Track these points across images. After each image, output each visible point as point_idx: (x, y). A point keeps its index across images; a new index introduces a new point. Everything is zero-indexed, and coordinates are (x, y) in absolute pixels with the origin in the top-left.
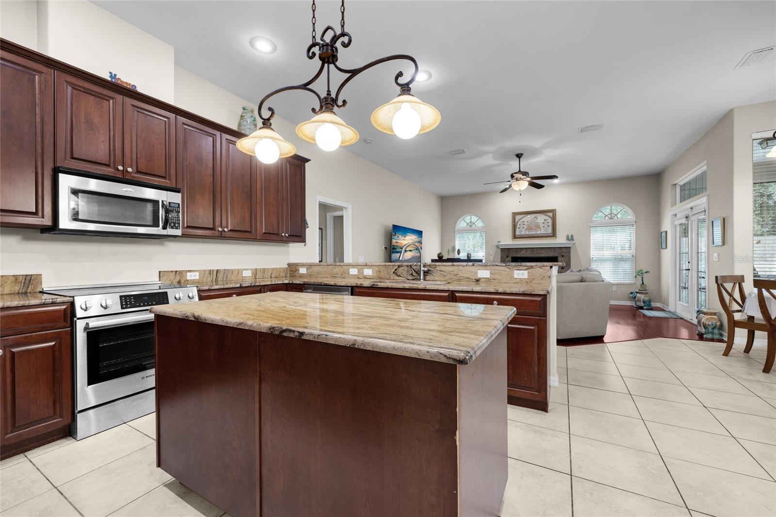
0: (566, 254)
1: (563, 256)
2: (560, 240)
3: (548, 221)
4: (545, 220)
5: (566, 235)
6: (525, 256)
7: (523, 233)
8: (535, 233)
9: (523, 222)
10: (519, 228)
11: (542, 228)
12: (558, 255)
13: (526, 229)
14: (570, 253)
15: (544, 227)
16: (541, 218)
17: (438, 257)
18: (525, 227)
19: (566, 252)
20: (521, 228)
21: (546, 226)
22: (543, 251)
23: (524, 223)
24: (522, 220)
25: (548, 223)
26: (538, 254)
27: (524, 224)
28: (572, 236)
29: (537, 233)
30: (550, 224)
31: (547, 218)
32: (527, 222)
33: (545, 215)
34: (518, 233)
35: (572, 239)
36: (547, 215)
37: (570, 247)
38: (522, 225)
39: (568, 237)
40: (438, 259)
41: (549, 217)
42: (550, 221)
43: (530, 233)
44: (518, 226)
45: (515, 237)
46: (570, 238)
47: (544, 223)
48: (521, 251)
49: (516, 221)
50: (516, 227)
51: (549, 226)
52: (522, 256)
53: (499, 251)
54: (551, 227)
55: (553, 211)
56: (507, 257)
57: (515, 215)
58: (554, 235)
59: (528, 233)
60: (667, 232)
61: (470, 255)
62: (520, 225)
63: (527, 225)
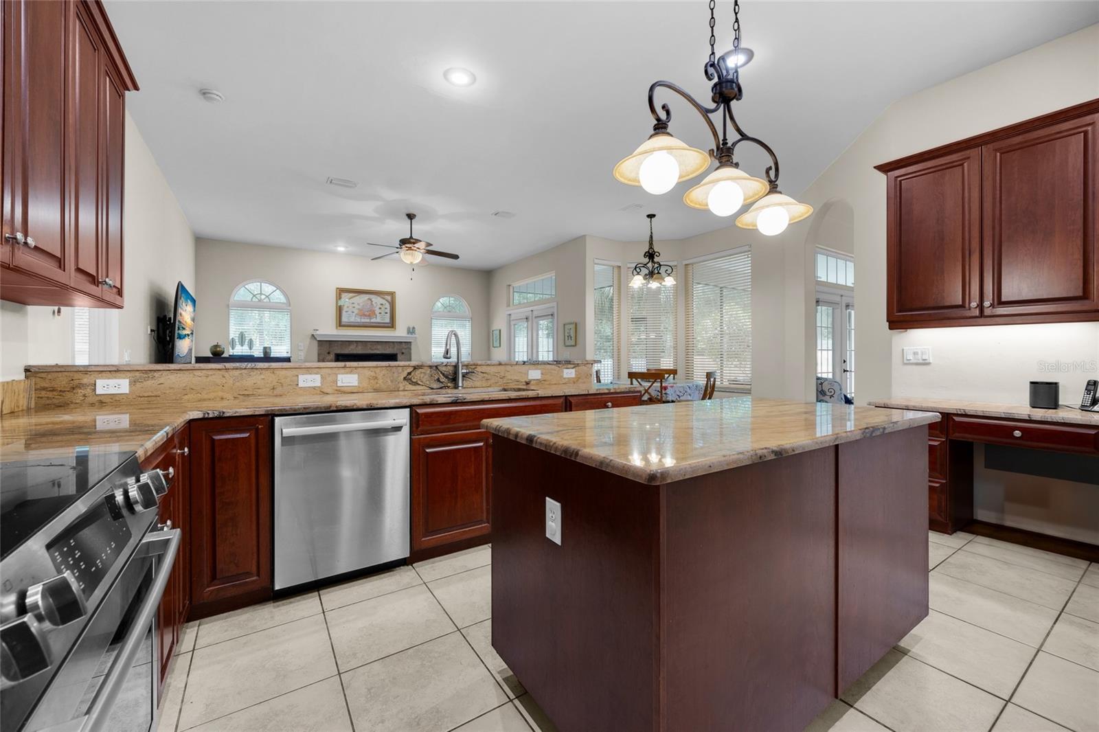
0: (407, 350)
1: (403, 353)
2: (400, 333)
4: (382, 304)
5: (407, 326)
6: (355, 352)
7: (352, 319)
8: (368, 321)
9: (353, 303)
10: (347, 312)
11: (378, 315)
12: (397, 352)
13: (357, 314)
14: (410, 349)
15: (380, 313)
16: (377, 300)
17: (212, 354)
18: (356, 311)
20: (350, 312)
21: (383, 313)
22: (379, 347)
23: (353, 305)
24: (351, 301)
25: (386, 308)
26: (372, 350)
28: (414, 328)
29: (372, 321)
30: (388, 311)
31: (384, 302)
32: (358, 304)
33: (381, 297)
34: (345, 319)
35: (413, 333)
36: (384, 299)
37: (410, 342)
38: (350, 307)
39: (409, 328)
40: (211, 356)
41: (387, 300)
42: (388, 306)
43: (363, 320)
44: (345, 309)
45: (340, 324)
46: (411, 331)
47: (380, 308)
48: (349, 345)
49: (343, 300)
50: (342, 309)
51: (386, 313)
52: (351, 352)
53: (316, 344)
54: (389, 313)
55: (392, 294)
56: (329, 353)
57: (341, 291)
58: (392, 325)
59: (359, 320)
60: (500, 330)
61: (268, 351)
62: (348, 307)
63: (359, 309)
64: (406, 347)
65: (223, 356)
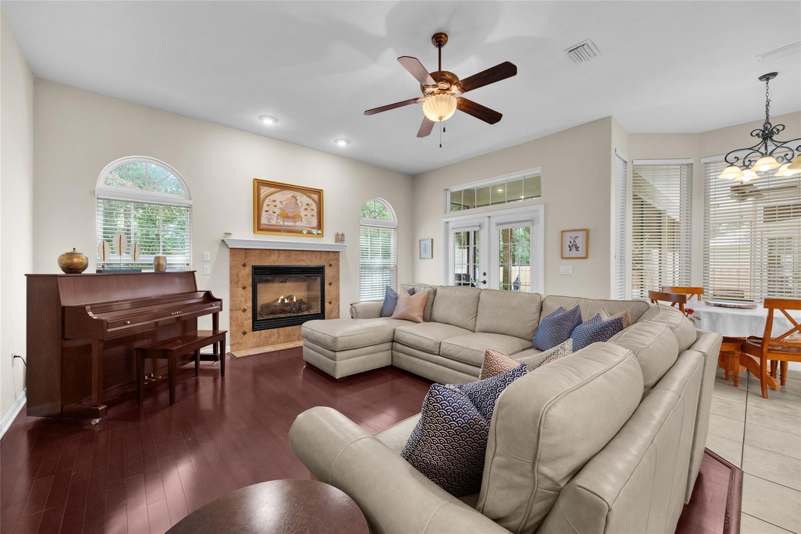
0: (334, 262)
1: (331, 265)
2: (327, 241)
3: (312, 208)
4: (308, 205)
5: (335, 233)
6: (276, 264)
7: (273, 222)
9: (274, 201)
10: (267, 211)
11: (304, 217)
12: (324, 264)
13: (279, 215)
14: (339, 260)
15: (306, 215)
16: (303, 199)
17: (63, 269)
18: (278, 212)
19: (334, 260)
20: (270, 212)
21: (309, 215)
22: (304, 257)
23: (275, 204)
24: (272, 197)
25: (312, 210)
27: (275, 206)
28: (343, 235)
29: (297, 224)
30: (315, 213)
31: (310, 201)
32: (281, 202)
33: (307, 196)
34: (264, 221)
35: (342, 240)
36: (310, 197)
37: (339, 252)
38: (271, 206)
39: (337, 235)
40: (63, 273)
41: (313, 200)
42: (314, 207)
43: (286, 223)
44: (265, 208)
45: (259, 228)
46: (341, 238)
47: (306, 209)
48: (270, 255)
49: (262, 196)
50: (262, 208)
51: (313, 216)
52: (272, 264)
53: (227, 253)
54: (316, 215)
55: (319, 192)
56: (244, 265)
57: (259, 183)
58: (319, 231)
59: (281, 223)
60: (432, 240)
61: (162, 262)
62: (268, 205)
63: (281, 209)
64: (333, 258)
65: (84, 272)
